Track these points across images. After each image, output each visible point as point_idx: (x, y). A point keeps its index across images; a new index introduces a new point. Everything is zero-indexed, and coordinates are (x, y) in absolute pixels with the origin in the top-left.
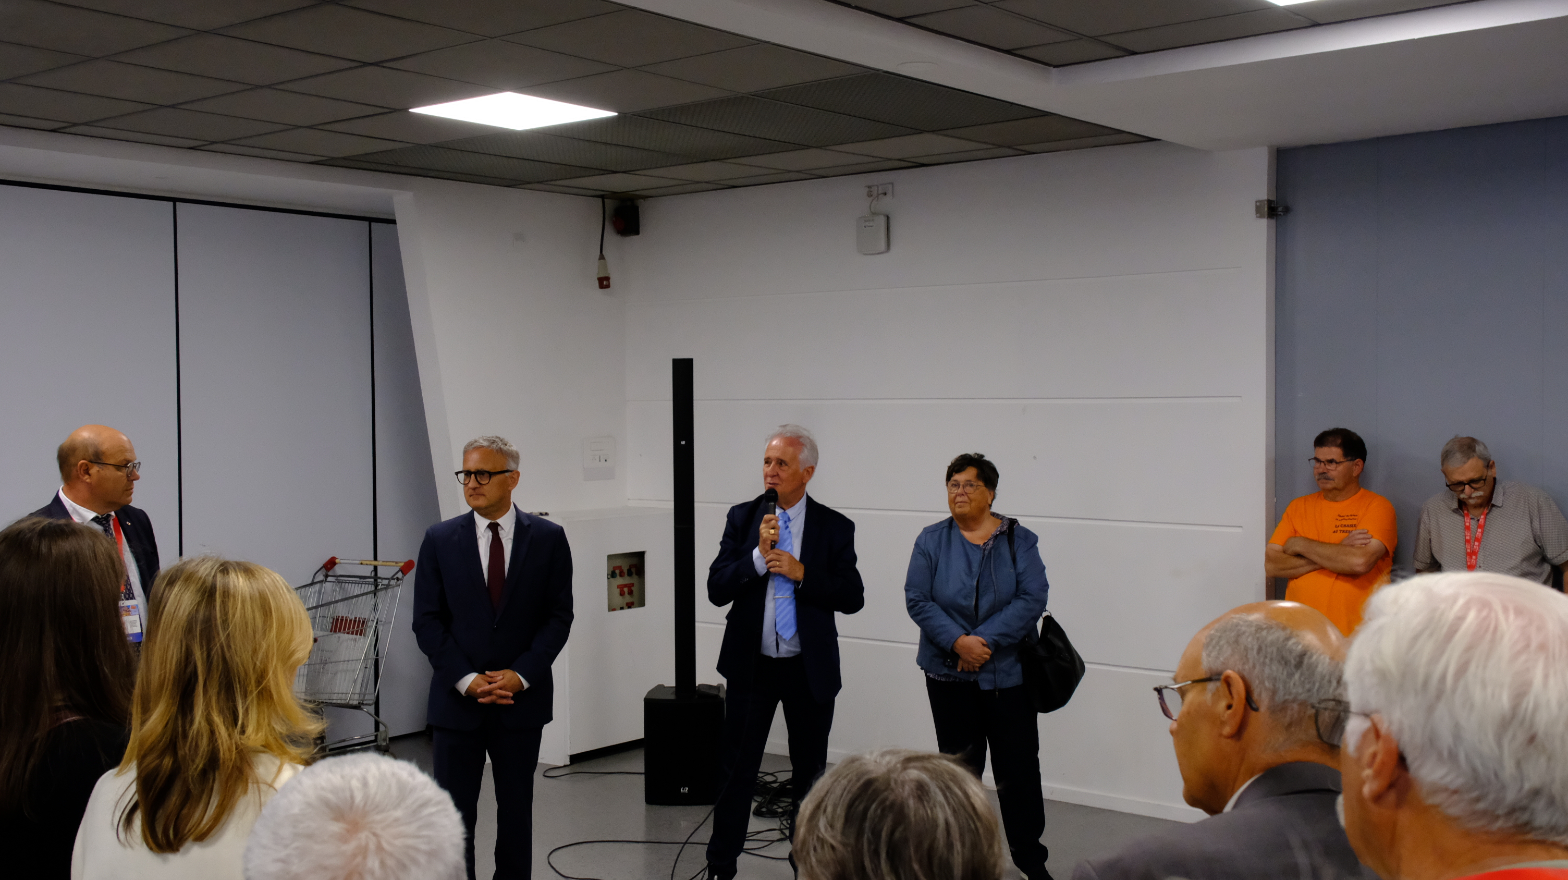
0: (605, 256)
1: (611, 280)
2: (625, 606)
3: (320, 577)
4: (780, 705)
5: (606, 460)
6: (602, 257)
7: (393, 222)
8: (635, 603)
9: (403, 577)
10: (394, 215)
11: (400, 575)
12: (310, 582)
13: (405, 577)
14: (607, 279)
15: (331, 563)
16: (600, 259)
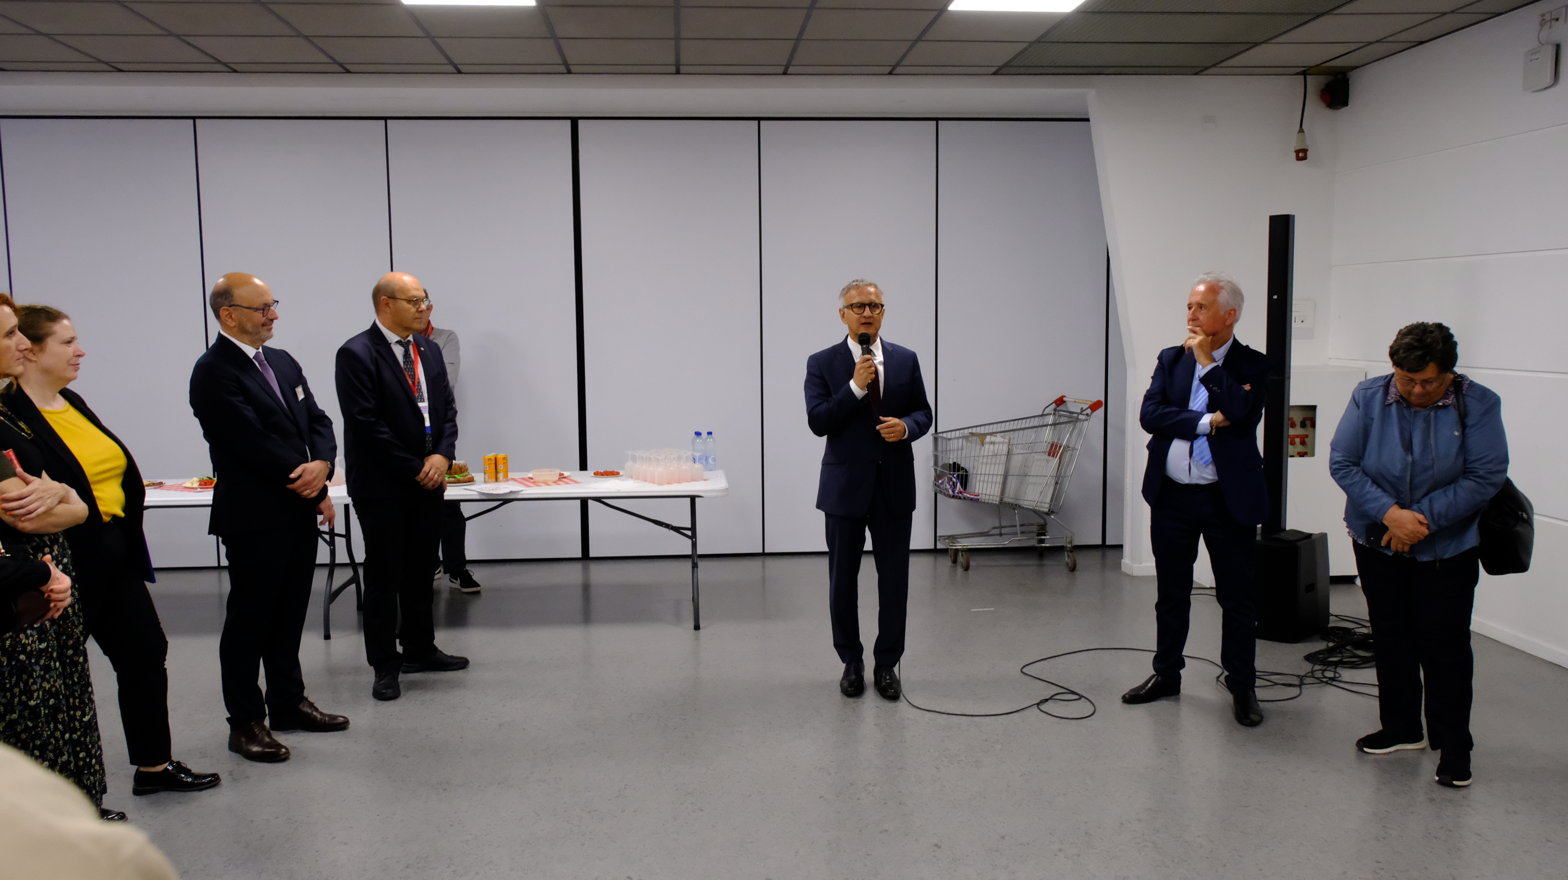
0: (1305, 130)
1: (1308, 153)
2: (1295, 454)
3: (1050, 410)
4: (1202, 535)
5: (1302, 322)
6: (1301, 130)
7: (1088, 120)
8: (1308, 454)
9: (1091, 414)
10: (1088, 114)
11: (1089, 411)
12: (1041, 414)
13: (1093, 414)
14: (1305, 151)
15: (1060, 401)
16: (1299, 132)
